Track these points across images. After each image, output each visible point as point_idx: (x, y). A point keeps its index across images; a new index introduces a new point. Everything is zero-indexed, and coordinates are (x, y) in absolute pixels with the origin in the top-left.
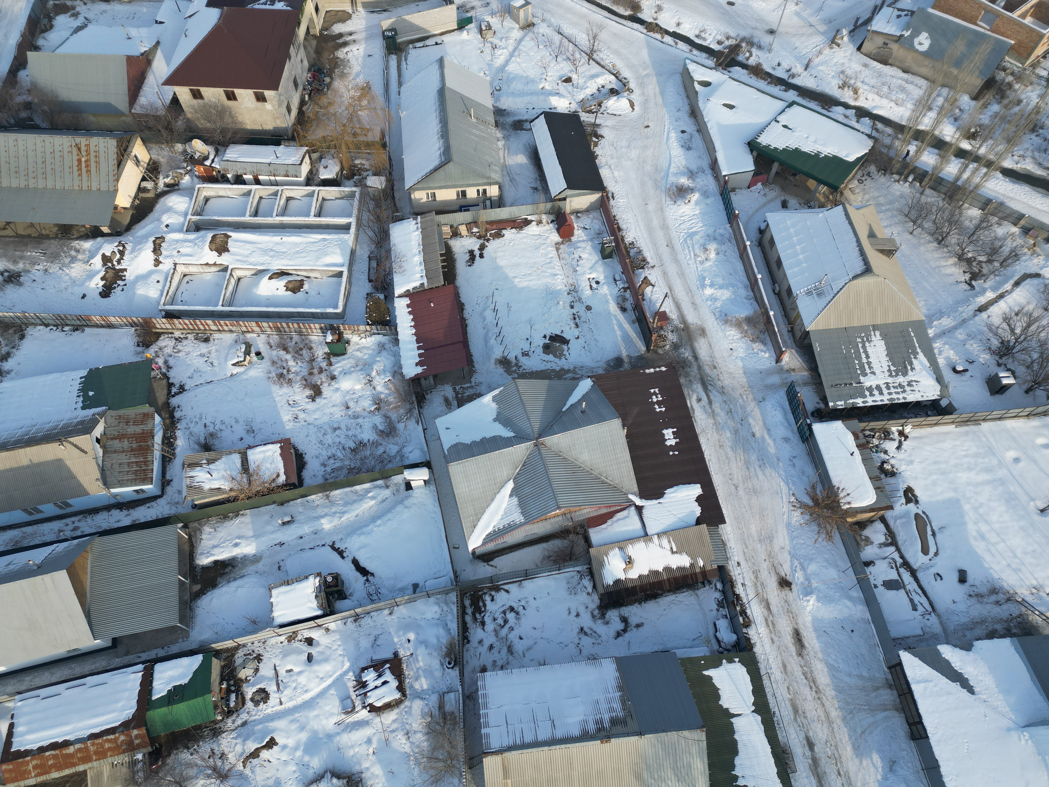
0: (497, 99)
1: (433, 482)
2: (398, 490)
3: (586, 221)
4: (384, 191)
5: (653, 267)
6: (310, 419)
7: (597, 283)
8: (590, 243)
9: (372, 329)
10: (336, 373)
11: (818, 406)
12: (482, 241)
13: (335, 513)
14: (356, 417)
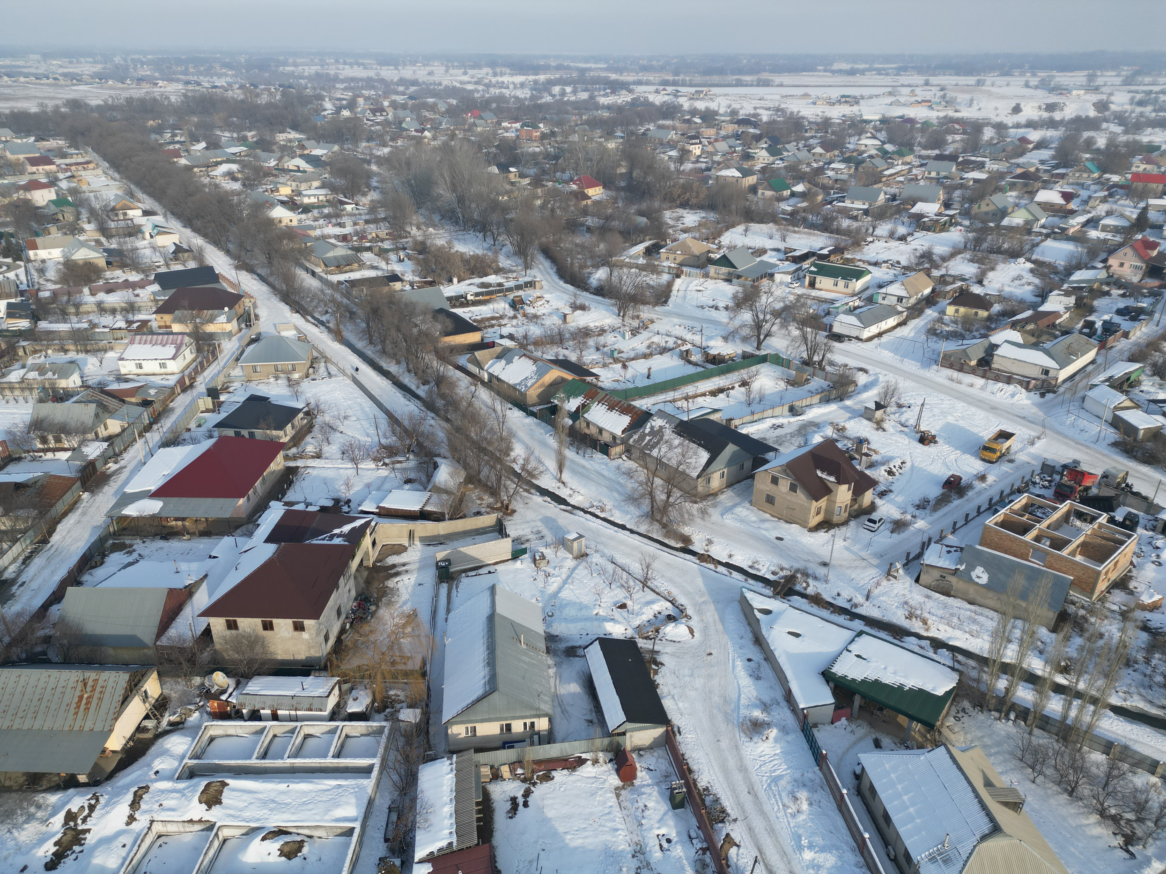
0: (549, 625)
3: (650, 760)
4: (417, 725)
5: (735, 820)
7: (669, 841)
8: (656, 788)
12: (527, 786)
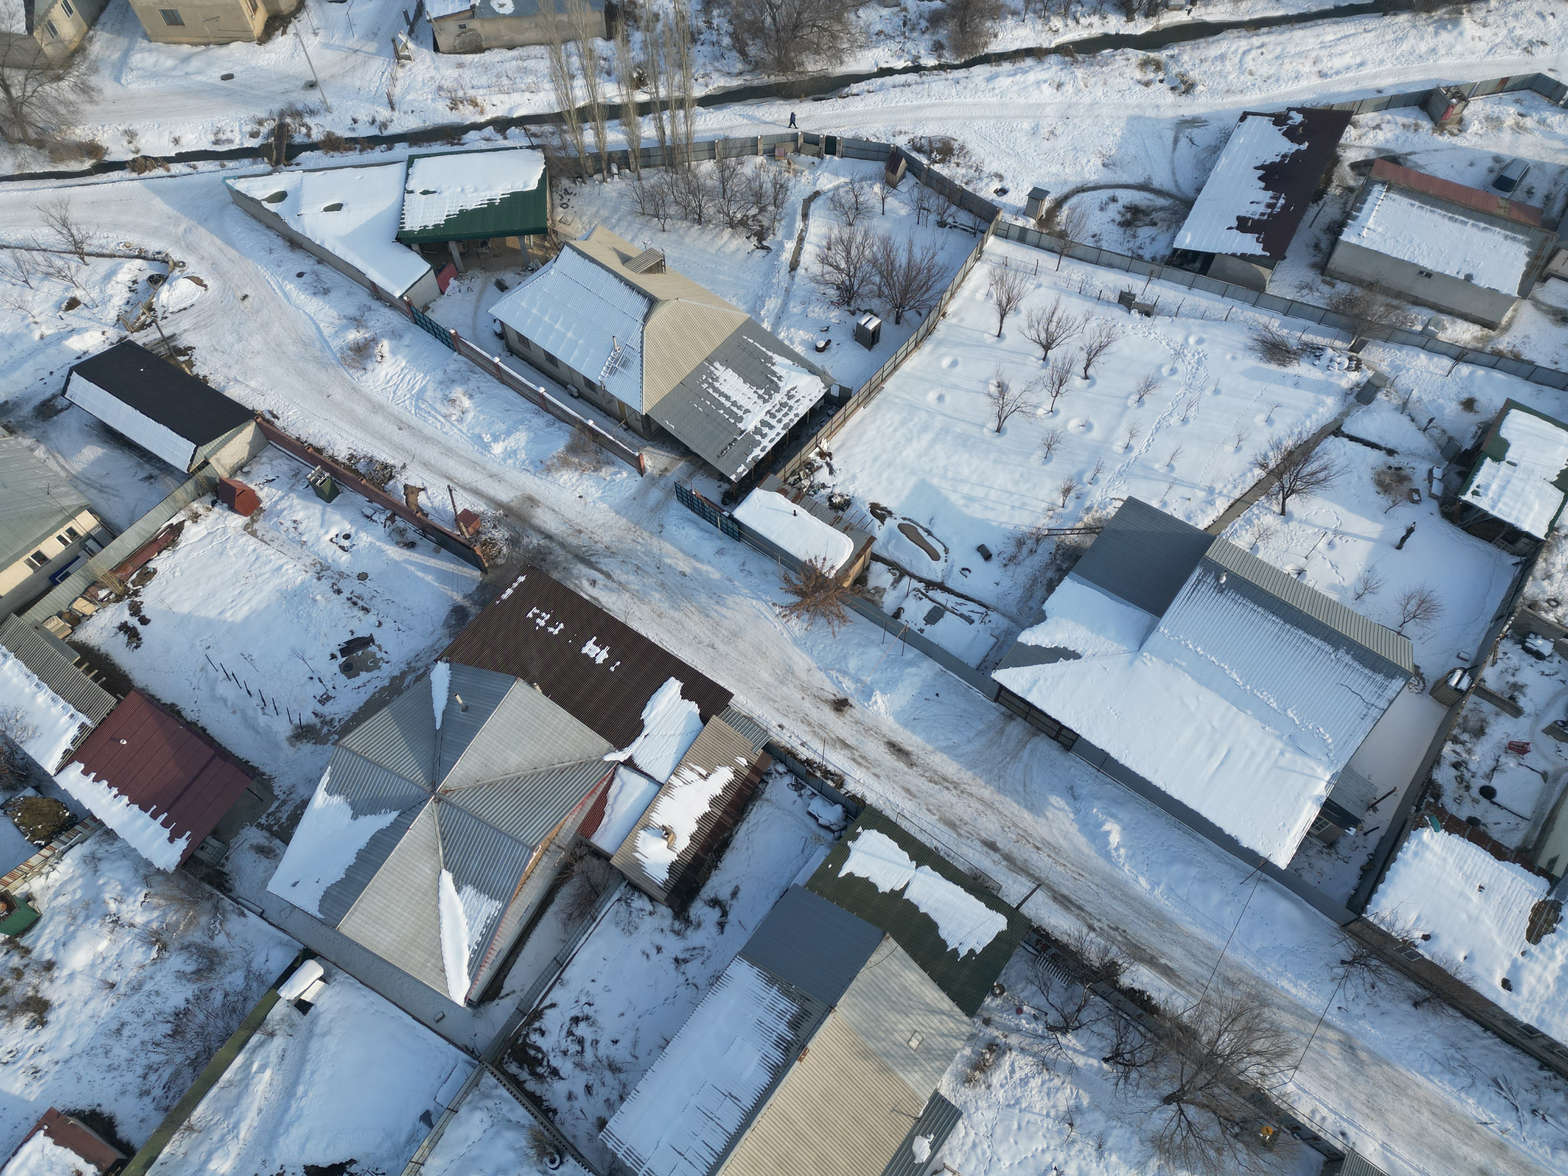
1: (335, 970)
2: (292, 1025)
3: (263, 470)
5: (404, 467)
6: (63, 1052)
7: (347, 537)
8: (293, 495)
9: (54, 849)
10: (48, 956)
11: (722, 490)
12: (128, 601)
13: (222, 1139)
14: (137, 987)
